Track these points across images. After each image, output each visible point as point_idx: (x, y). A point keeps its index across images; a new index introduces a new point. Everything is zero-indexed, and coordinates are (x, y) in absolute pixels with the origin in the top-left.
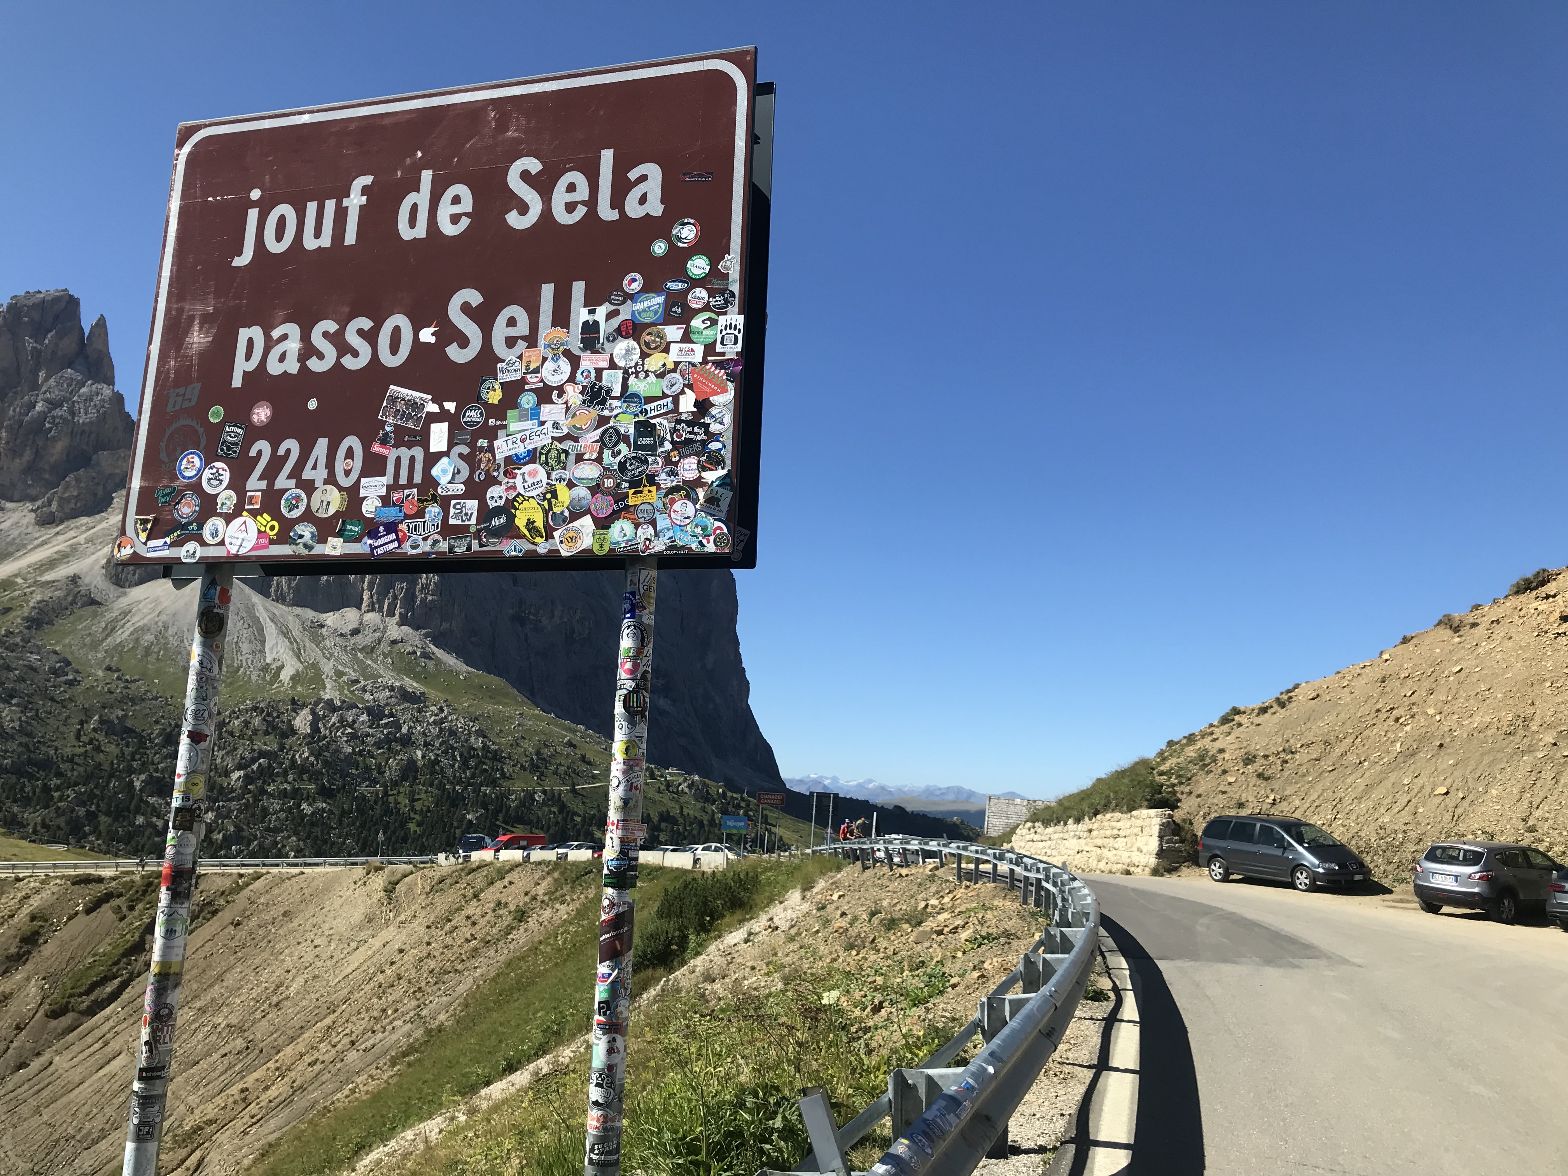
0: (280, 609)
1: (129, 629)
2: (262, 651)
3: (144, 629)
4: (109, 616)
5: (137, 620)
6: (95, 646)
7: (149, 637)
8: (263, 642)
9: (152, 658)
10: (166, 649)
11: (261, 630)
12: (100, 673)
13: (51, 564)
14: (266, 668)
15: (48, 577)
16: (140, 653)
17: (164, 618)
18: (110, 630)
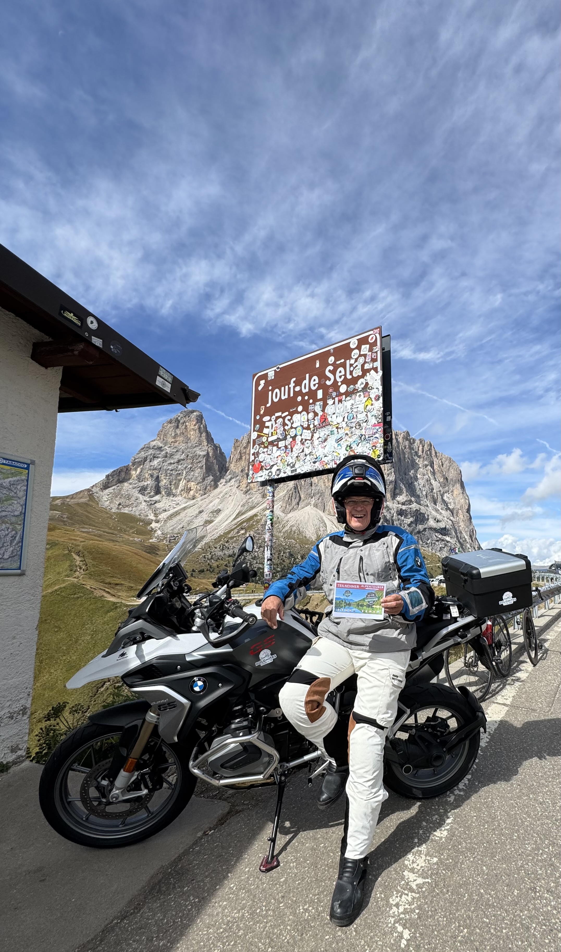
1: (289, 525)
2: (326, 530)
3: (292, 526)
4: (283, 523)
5: (290, 523)
6: (280, 532)
7: (294, 528)
8: (326, 527)
9: (296, 534)
10: (299, 531)
11: (325, 524)
12: (282, 540)
16: (293, 533)
17: (298, 522)
18: (284, 527)
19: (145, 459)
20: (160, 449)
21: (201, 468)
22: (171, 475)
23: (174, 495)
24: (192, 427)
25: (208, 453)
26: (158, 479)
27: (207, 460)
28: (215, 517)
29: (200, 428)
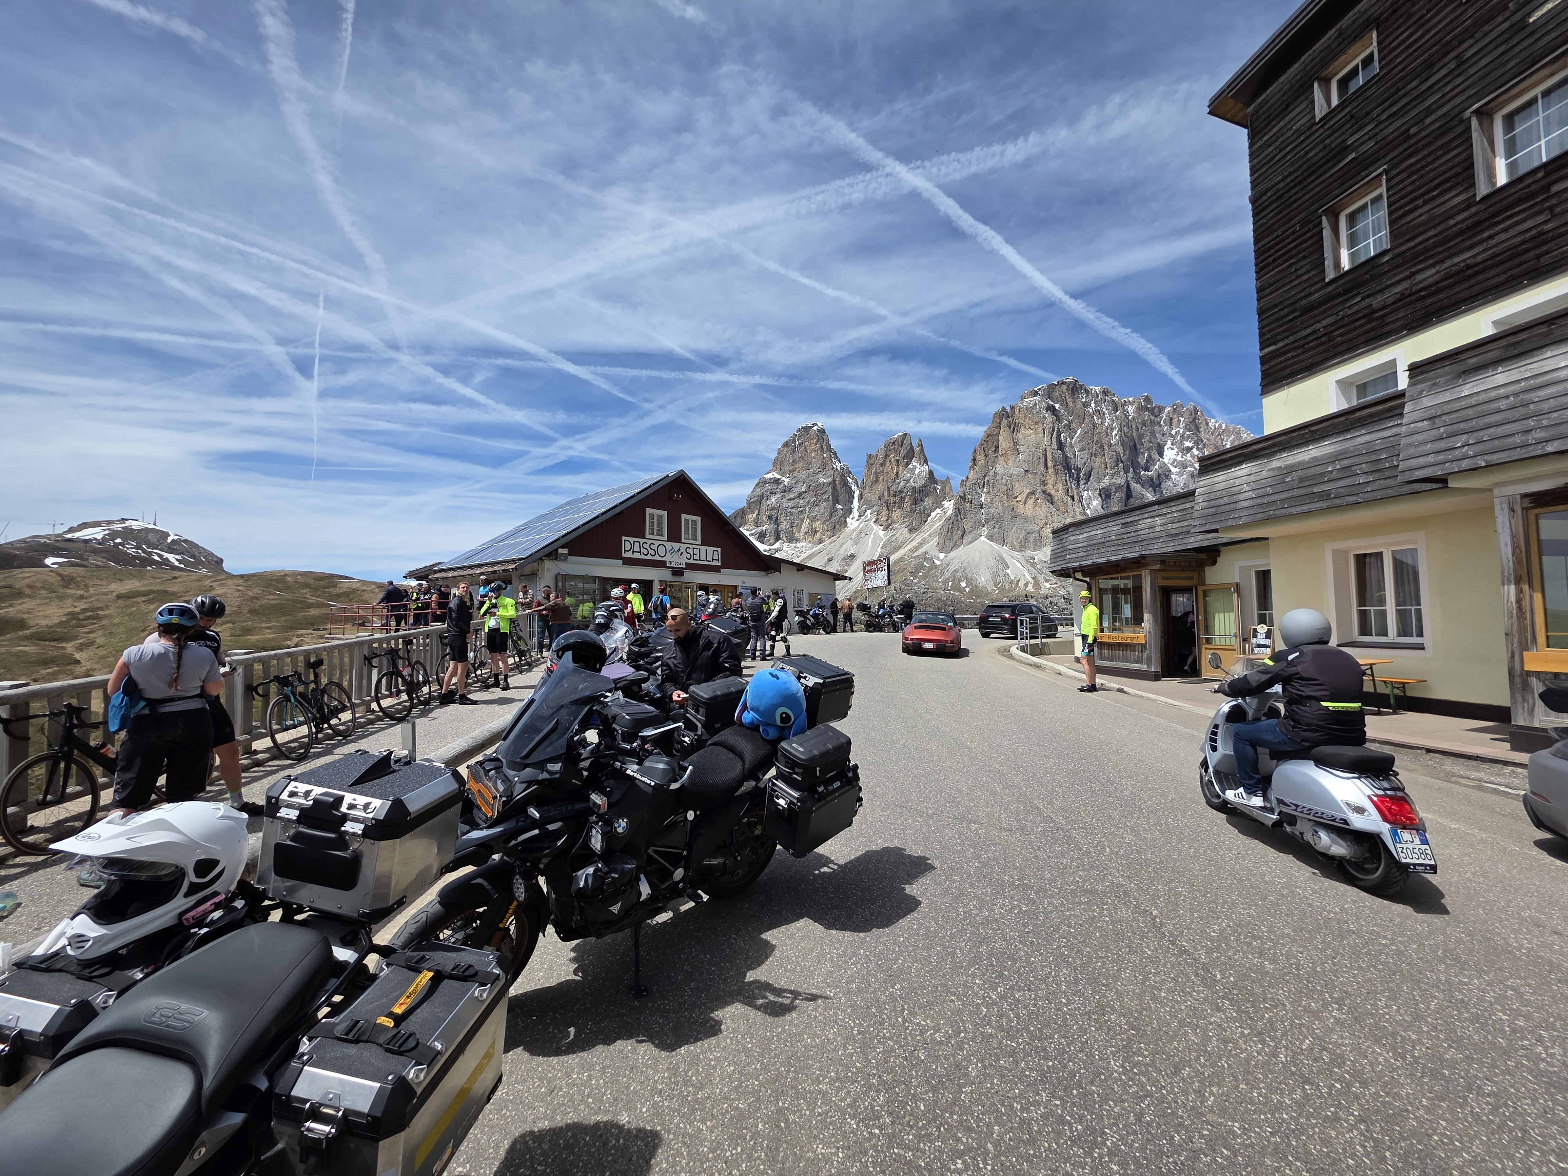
0: (1016, 554)
1: (951, 571)
3: (956, 571)
5: (953, 567)
7: (959, 574)
10: (967, 578)
12: (942, 592)
13: (917, 548)
14: (1011, 582)
15: (916, 554)
17: (964, 564)
18: (942, 574)
19: (762, 496)
20: (777, 481)
21: (827, 500)
22: (792, 514)
23: (797, 540)
24: (813, 447)
25: (834, 481)
26: (777, 522)
27: (834, 488)
28: (849, 565)
29: (822, 448)
